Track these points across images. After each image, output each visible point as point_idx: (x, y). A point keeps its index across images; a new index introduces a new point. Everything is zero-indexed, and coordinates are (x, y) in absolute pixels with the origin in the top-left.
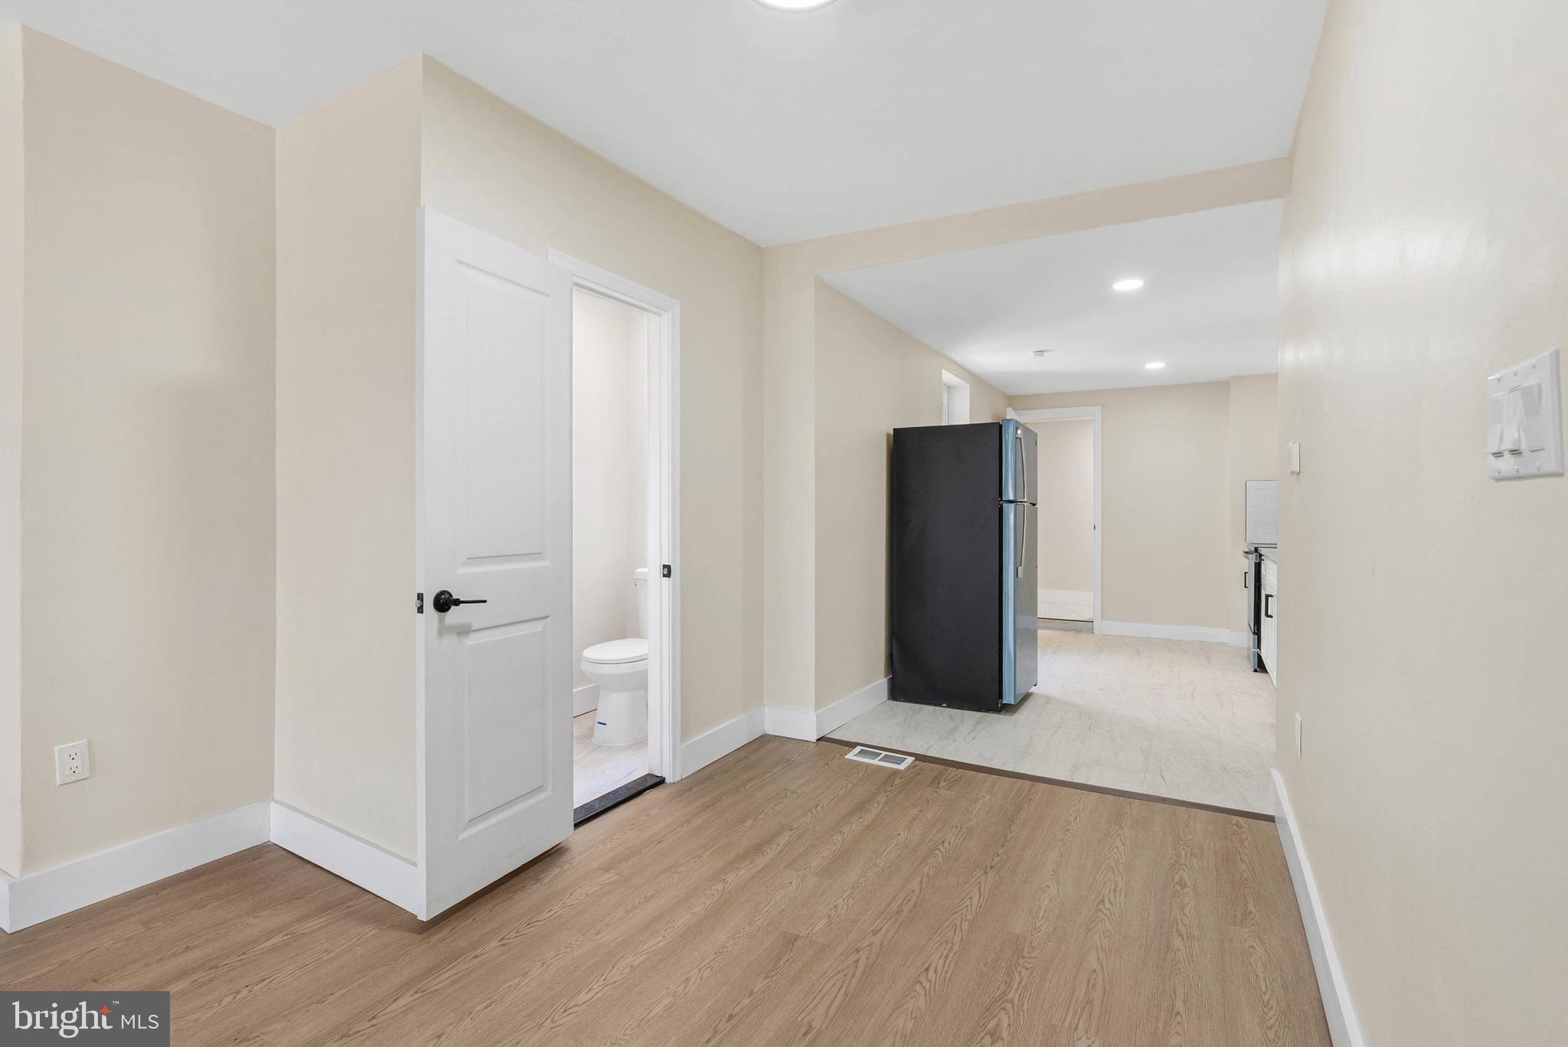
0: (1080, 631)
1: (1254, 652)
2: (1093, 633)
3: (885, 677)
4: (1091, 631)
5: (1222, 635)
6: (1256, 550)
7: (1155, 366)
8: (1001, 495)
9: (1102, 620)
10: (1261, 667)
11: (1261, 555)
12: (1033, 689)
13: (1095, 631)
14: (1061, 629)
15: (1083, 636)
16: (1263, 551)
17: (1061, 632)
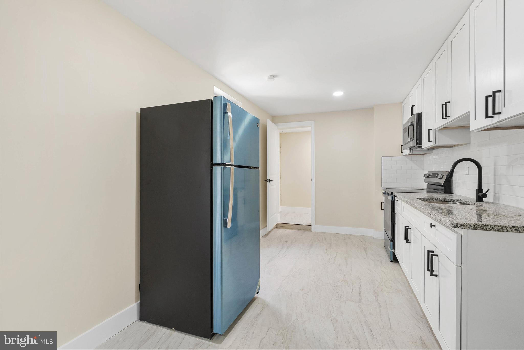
0: (305, 230)
1: (391, 251)
2: (311, 231)
3: (136, 302)
4: (310, 230)
5: (370, 232)
6: (392, 193)
7: (338, 94)
8: (212, 160)
9: (315, 224)
10: (395, 259)
11: (395, 197)
12: (256, 295)
13: (312, 230)
14: (297, 229)
15: (306, 233)
16: (395, 194)
17: (297, 231)
